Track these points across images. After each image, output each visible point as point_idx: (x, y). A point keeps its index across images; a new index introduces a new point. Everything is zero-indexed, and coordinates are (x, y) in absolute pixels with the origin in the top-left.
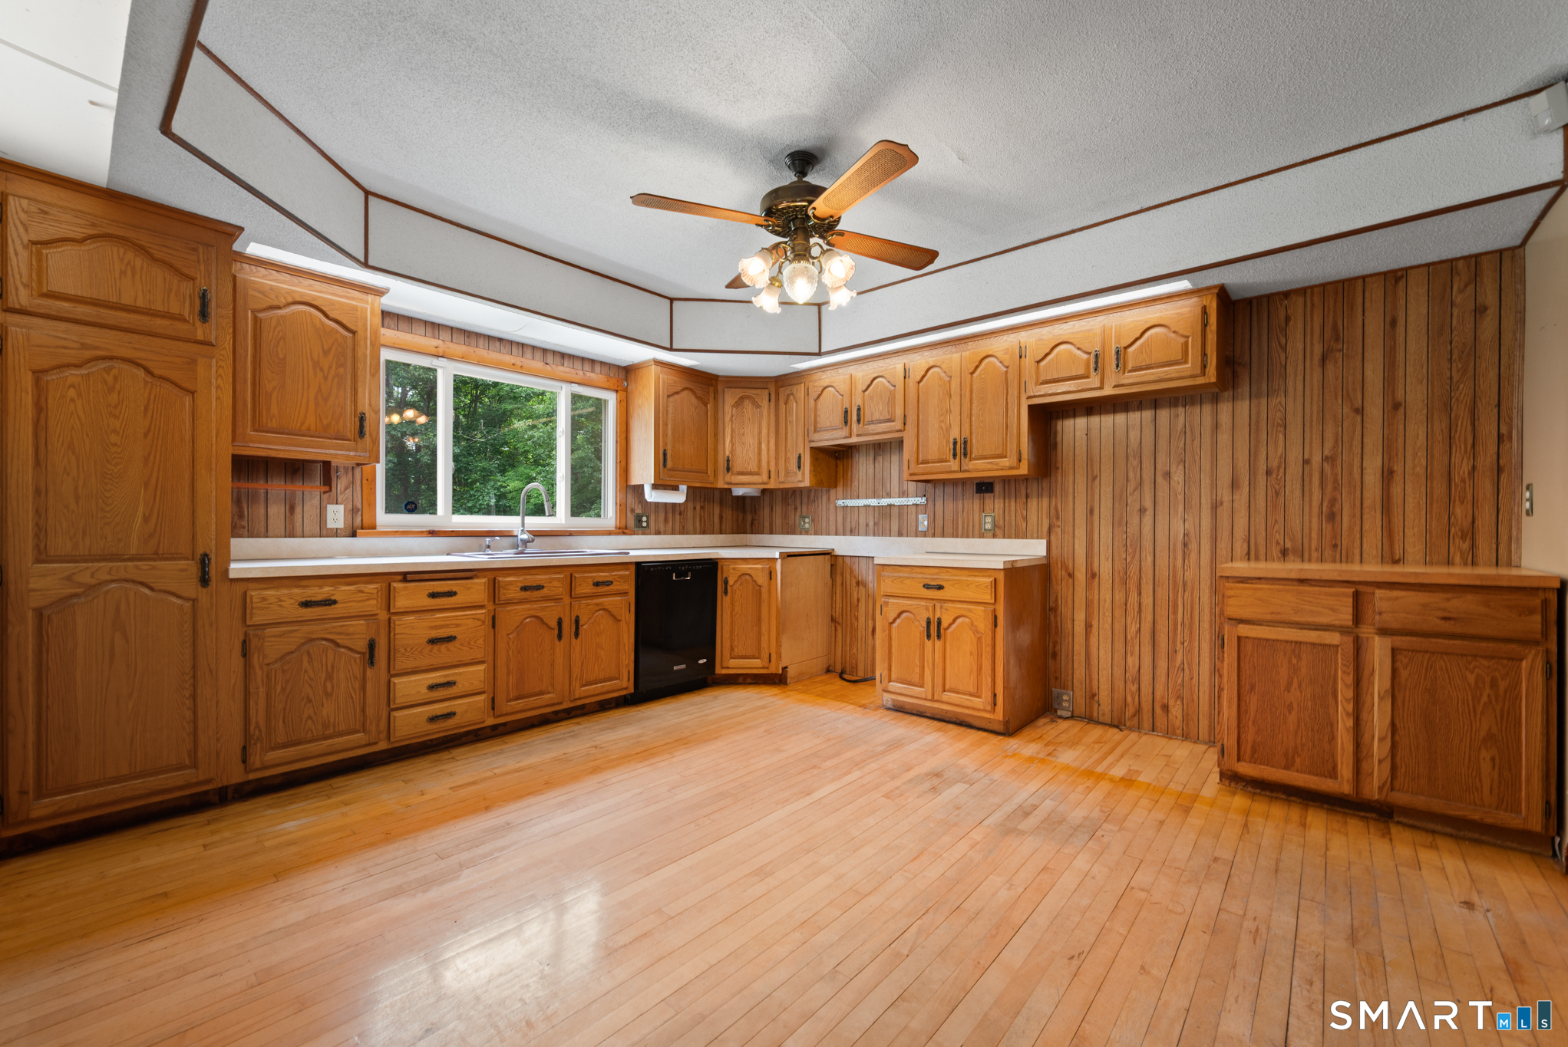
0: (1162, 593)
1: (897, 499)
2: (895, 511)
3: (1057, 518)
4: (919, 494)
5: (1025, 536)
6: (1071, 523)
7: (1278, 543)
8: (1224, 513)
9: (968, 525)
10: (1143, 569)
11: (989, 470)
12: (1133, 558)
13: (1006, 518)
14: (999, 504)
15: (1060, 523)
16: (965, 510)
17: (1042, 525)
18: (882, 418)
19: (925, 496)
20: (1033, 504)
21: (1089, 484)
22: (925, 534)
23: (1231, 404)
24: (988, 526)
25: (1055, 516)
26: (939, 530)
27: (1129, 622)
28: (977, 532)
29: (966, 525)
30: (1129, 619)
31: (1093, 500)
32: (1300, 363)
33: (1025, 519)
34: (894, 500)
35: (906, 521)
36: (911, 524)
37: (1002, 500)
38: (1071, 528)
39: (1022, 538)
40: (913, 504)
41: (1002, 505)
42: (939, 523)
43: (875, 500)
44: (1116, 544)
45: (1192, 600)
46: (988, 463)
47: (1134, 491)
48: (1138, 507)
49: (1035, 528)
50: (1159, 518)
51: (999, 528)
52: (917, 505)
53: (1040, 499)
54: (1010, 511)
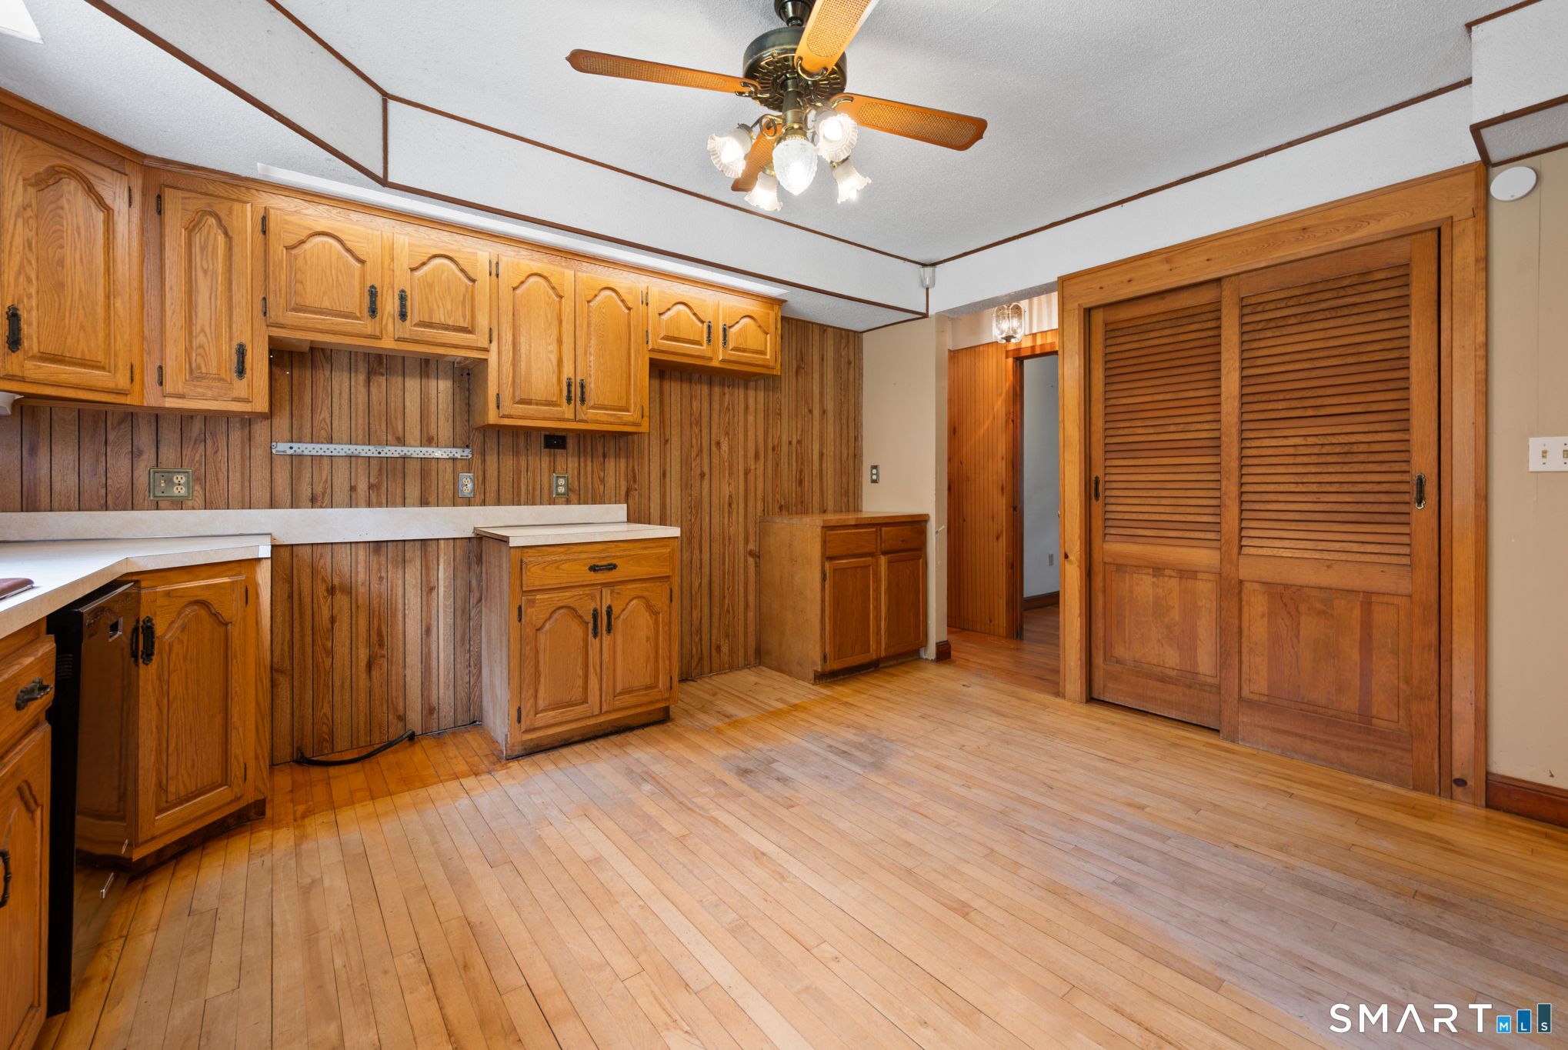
0: (716, 548)
1: (418, 449)
2: (413, 468)
3: (635, 481)
4: (458, 442)
5: (602, 502)
6: (647, 486)
7: (778, 502)
8: (751, 476)
9: (534, 489)
10: (703, 528)
11: (611, 423)
12: (696, 519)
13: (582, 480)
14: (572, 463)
15: (636, 486)
16: (530, 468)
17: (620, 488)
18: (451, 323)
19: (467, 447)
20: (611, 464)
21: (662, 447)
22: (468, 502)
23: (754, 392)
24: (562, 490)
25: (632, 478)
26: (491, 495)
27: (693, 579)
28: (545, 498)
29: (531, 488)
30: (693, 575)
31: (665, 464)
32: (787, 372)
33: (603, 481)
34: (412, 450)
35: (434, 482)
36: (444, 487)
37: (576, 459)
38: (647, 491)
39: (600, 503)
40: (450, 459)
41: (576, 465)
42: (492, 485)
43: (371, 448)
44: (684, 506)
45: (734, 551)
46: (610, 415)
47: (696, 457)
48: (699, 472)
49: (613, 491)
50: (714, 481)
51: (573, 491)
52: (454, 459)
53: (617, 460)
54: (586, 472)
